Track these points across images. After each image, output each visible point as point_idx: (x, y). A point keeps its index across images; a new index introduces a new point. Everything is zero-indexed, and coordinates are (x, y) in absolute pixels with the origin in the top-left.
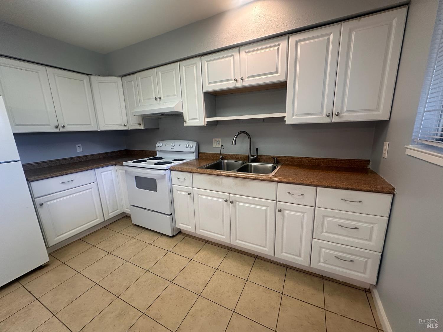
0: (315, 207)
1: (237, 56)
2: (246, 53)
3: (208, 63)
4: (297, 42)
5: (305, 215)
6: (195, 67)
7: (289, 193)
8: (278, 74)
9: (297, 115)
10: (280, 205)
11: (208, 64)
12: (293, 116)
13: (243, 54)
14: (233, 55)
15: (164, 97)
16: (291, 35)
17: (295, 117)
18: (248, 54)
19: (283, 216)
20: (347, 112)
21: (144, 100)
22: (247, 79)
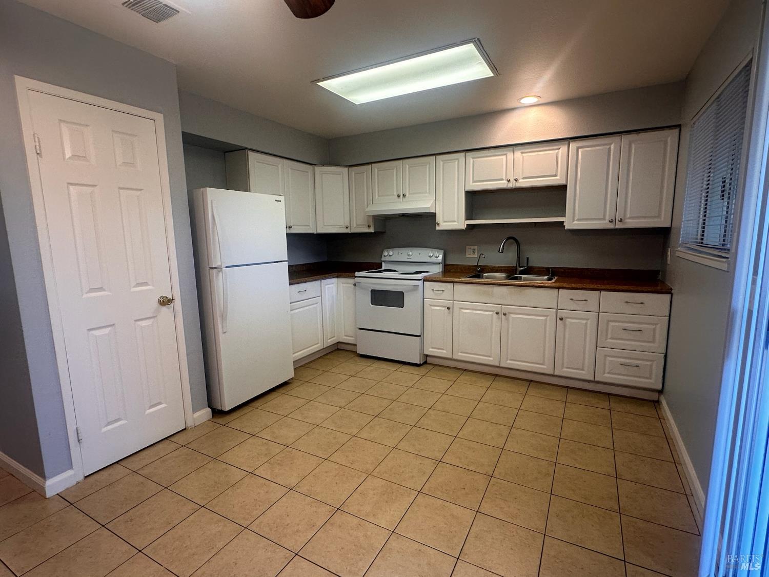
0: (599, 312)
1: (510, 155)
2: (522, 153)
3: (474, 160)
4: (578, 148)
5: (589, 322)
6: (456, 163)
7: (572, 299)
8: (558, 178)
9: (578, 220)
10: (561, 313)
11: (474, 162)
12: (574, 221)
13: (518, 154)
14: (506, 154)
15: (410, 194)
16: (572, 141)
17: (576, 222)
18: (524, 155)
19: (565, 325)
20: (630, 218)
21: (379, 196)
22: (521, 180)
